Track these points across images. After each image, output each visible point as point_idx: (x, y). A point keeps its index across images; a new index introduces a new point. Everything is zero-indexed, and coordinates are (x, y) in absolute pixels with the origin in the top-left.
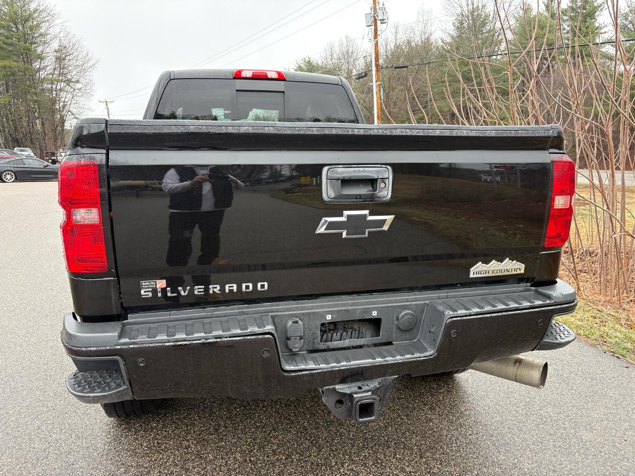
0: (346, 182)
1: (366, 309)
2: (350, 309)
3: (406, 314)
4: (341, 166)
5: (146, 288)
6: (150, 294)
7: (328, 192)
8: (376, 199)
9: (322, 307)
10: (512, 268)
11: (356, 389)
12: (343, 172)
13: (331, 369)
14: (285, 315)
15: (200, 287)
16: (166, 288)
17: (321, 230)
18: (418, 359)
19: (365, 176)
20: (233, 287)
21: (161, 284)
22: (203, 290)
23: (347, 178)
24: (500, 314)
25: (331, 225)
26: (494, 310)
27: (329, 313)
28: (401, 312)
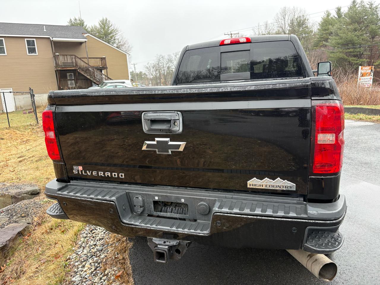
0: (154, 122)
1: (178, 197)
2: (168, 195)
3: (202, 204)
4: (151, 112)
5: (75, 169)
6: (77, 172)
7: (145, 127)
8: (173, 132)
9: (154, 191)
10: (283, 185)
11: (162, 243)
12: (151, 116)
13: (146, 228)
14: (134, 193)
15: (95, 172)
16: (82, 170)
17: (144, 148)
18: (198, 234)
19: (164, 118)
20: (108, 174)
21: (80, 168)
22: (96, 174)
23: (153, 119)
24: (255, 217)
25: (149, 146)
26: (250, 213)
27: (157, 195)
28: (200, 202)
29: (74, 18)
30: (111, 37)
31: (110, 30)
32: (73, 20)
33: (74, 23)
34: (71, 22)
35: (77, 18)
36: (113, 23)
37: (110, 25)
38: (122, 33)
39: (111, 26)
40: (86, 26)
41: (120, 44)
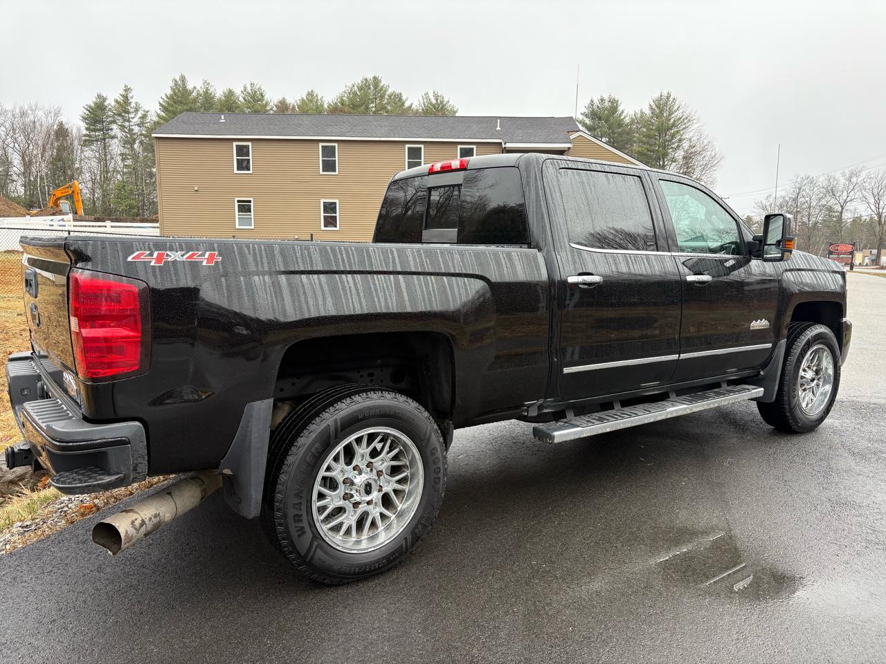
29: (600, 98)
30: (673, 136)
31: (672, 120)
32: (596, 102)
33: (598, 107)
34: (593, 105)
35: (606, 97)
36: (683, 103)
37: (675, 108)
38: (701, 126)
39: (675, 111)
40: (623, 112)
41: (693, 150)
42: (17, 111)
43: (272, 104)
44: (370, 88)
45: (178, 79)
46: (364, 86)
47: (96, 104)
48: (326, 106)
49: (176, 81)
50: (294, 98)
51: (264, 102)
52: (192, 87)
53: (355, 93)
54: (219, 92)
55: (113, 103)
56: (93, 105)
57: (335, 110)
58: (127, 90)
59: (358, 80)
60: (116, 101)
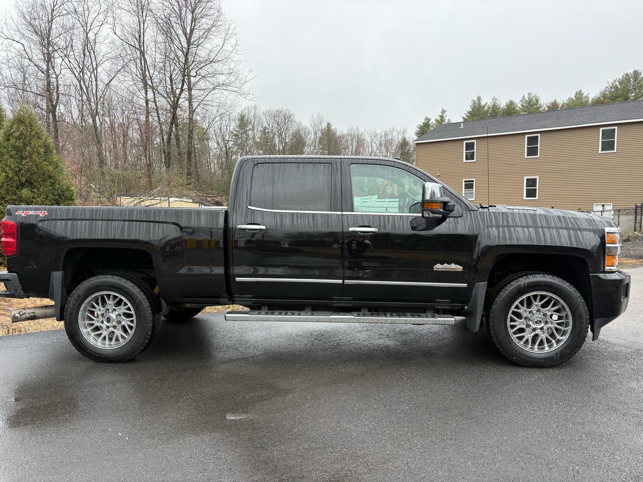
42: (383, 133)
43: (545, 106)
44: (630, 81)
45: (475, 100)
46: (626, 80)
47: (424, 123)
48: (590, 100)
49: (474, 101)
50: (562, 99)
51: (538, 106)
52: (485, 103)
53: (616, 88)
54: (503, 104)
55: (434, 122)
56: (422, 124)
57: (598, 102)
58: (443, 112)
59: (620, 76)
60: (436, 120)
